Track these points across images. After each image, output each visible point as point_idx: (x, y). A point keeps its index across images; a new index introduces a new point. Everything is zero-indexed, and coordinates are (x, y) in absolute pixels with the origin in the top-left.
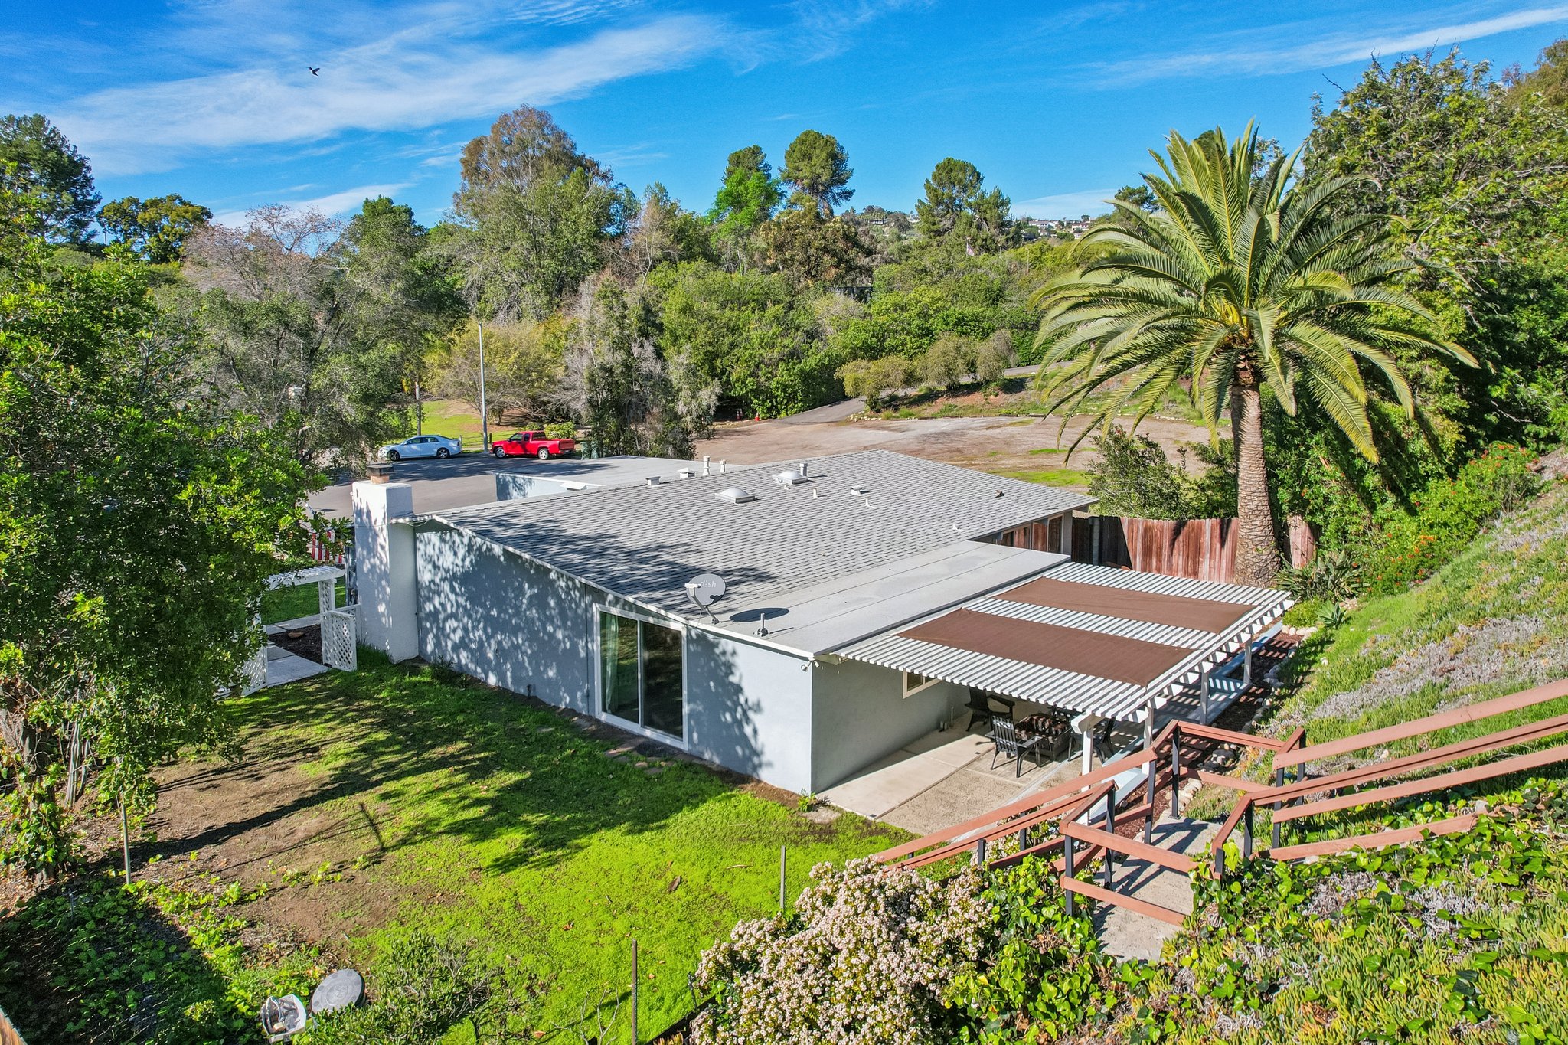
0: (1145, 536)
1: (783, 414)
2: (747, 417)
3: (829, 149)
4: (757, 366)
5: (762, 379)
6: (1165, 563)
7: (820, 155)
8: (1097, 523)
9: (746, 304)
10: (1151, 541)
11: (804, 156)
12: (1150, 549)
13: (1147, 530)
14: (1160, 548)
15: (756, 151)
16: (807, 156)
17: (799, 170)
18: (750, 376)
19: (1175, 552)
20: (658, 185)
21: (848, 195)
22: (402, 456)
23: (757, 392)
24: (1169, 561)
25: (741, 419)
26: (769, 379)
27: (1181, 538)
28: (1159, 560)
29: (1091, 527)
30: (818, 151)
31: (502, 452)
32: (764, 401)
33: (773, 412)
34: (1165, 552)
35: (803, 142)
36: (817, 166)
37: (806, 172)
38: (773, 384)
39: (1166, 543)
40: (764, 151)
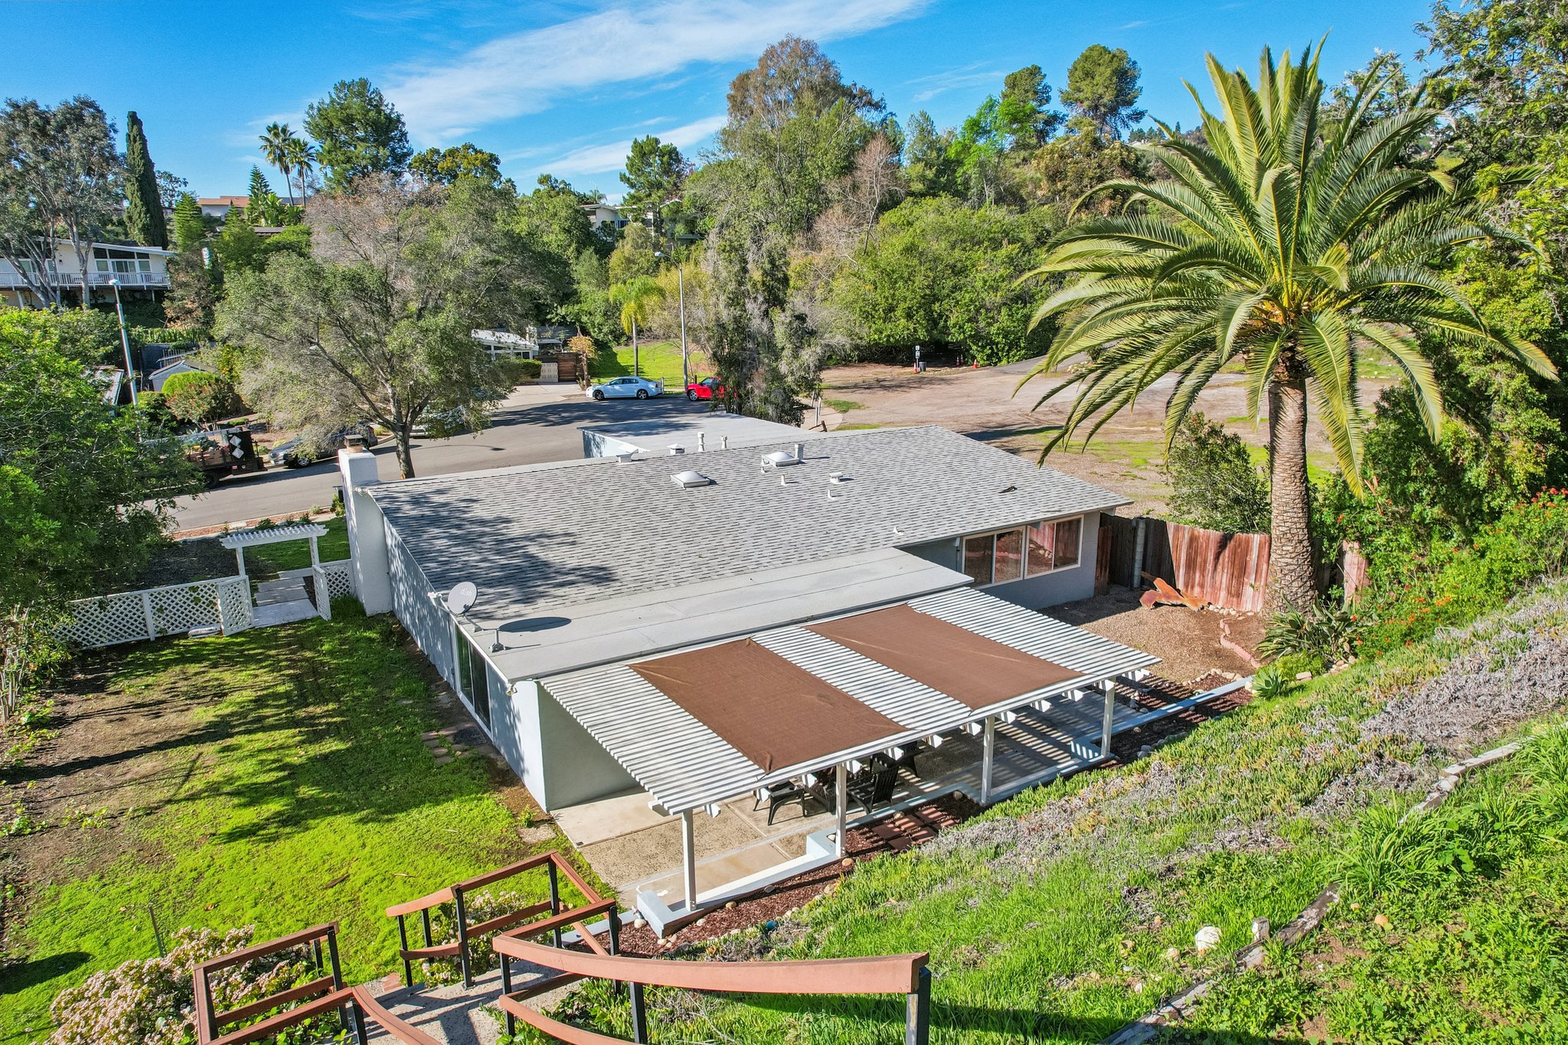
0: (1190, 546)
1: (1004, 361)
2: (965, 364)
3: (1115, 65)
4: (978, 311)
5: (982, 324)
6: (1208, 579)
7: (1104, 73)
8: (1142, 526)
9: (980, 243)
10: (1196, 553)
11: (1087, 74)
12: (1195, 561)
13: (1193, 539)
14: (1205, 562)
15: (1035, 72)
16: (1089, 75)
17: (1079, 90)
18: (970, 320)
19: (1219, 568)
20: (923, 114)
21: (1138, 116)
22: (606, 396)
23: (977, 337)
24: (1213, 577)
25: (961, 365)
26: (990, 325)
27: (1227, 552)
28: (1203, 575)
29: (1135, 529)
30: (1102, 69)
31: (694, 395)
32: (983, 347)
33: (993, 359)
34: (1210, 567)
35: (1086, 58)
36: (1102, 85)
37: (1087, 92)
38: (993, 330)
39: (1211, 557)
40: (1044, 72)
